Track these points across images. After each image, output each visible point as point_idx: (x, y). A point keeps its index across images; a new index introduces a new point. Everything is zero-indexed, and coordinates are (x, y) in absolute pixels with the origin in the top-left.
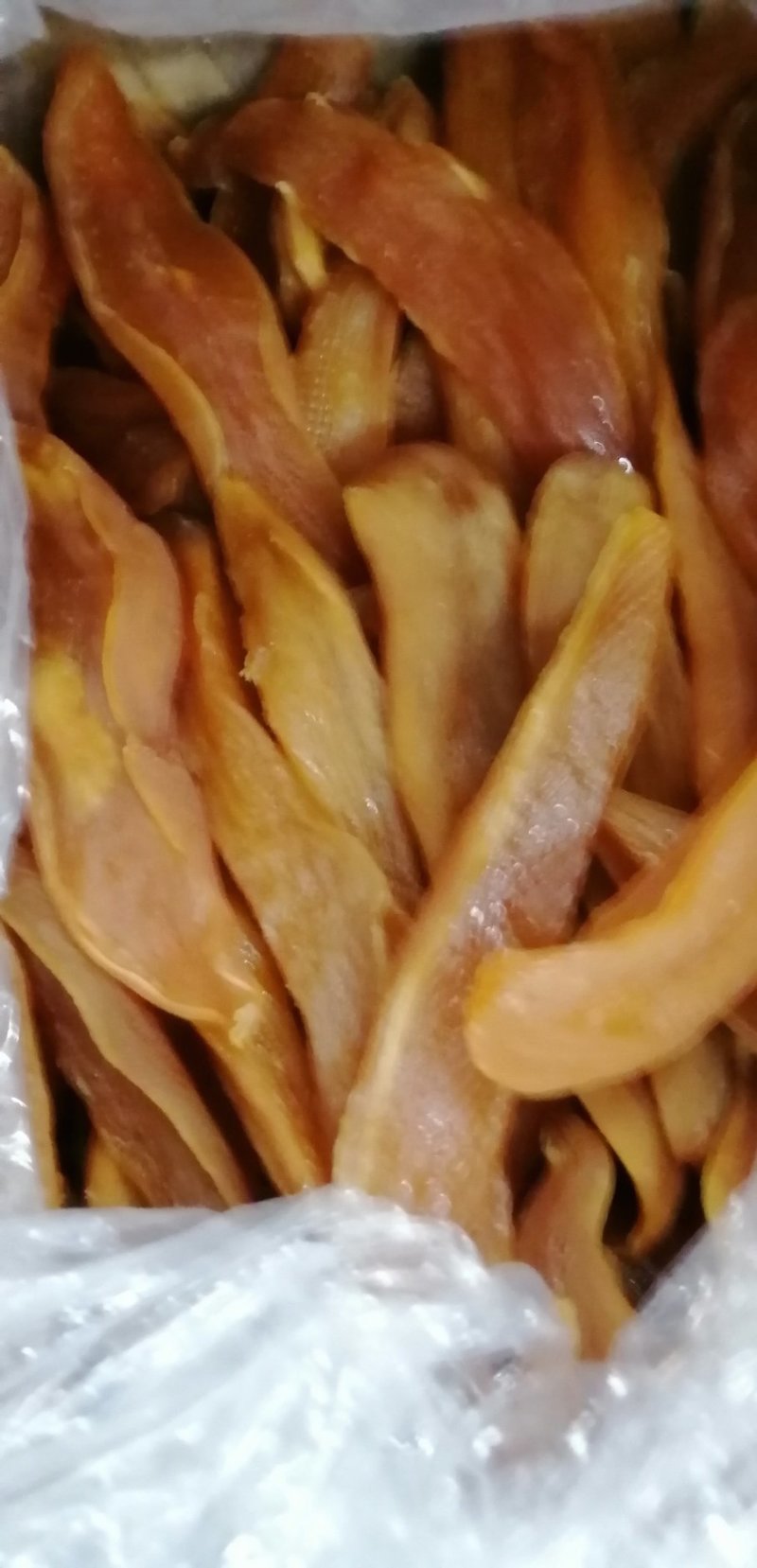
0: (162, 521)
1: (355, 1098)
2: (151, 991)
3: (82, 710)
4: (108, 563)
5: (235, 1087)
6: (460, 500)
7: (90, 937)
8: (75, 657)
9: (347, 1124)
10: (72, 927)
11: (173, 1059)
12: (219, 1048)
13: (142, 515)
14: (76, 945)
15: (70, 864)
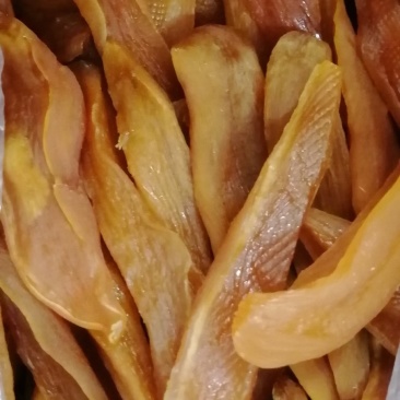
0: (74, 64)
1: (175, 370)
2: (67, 314)
3: (31, 164)
4: (45, 86)
5: (111, 365)
6: (231, 55)
7: (35, 285)
8: (28, 137)
9: (170, 384)
10: (26, 280)
11: (78, 351)
12: (103, 345)
13: (63, 61)
14: (27, 290)
15: (23, 246)
